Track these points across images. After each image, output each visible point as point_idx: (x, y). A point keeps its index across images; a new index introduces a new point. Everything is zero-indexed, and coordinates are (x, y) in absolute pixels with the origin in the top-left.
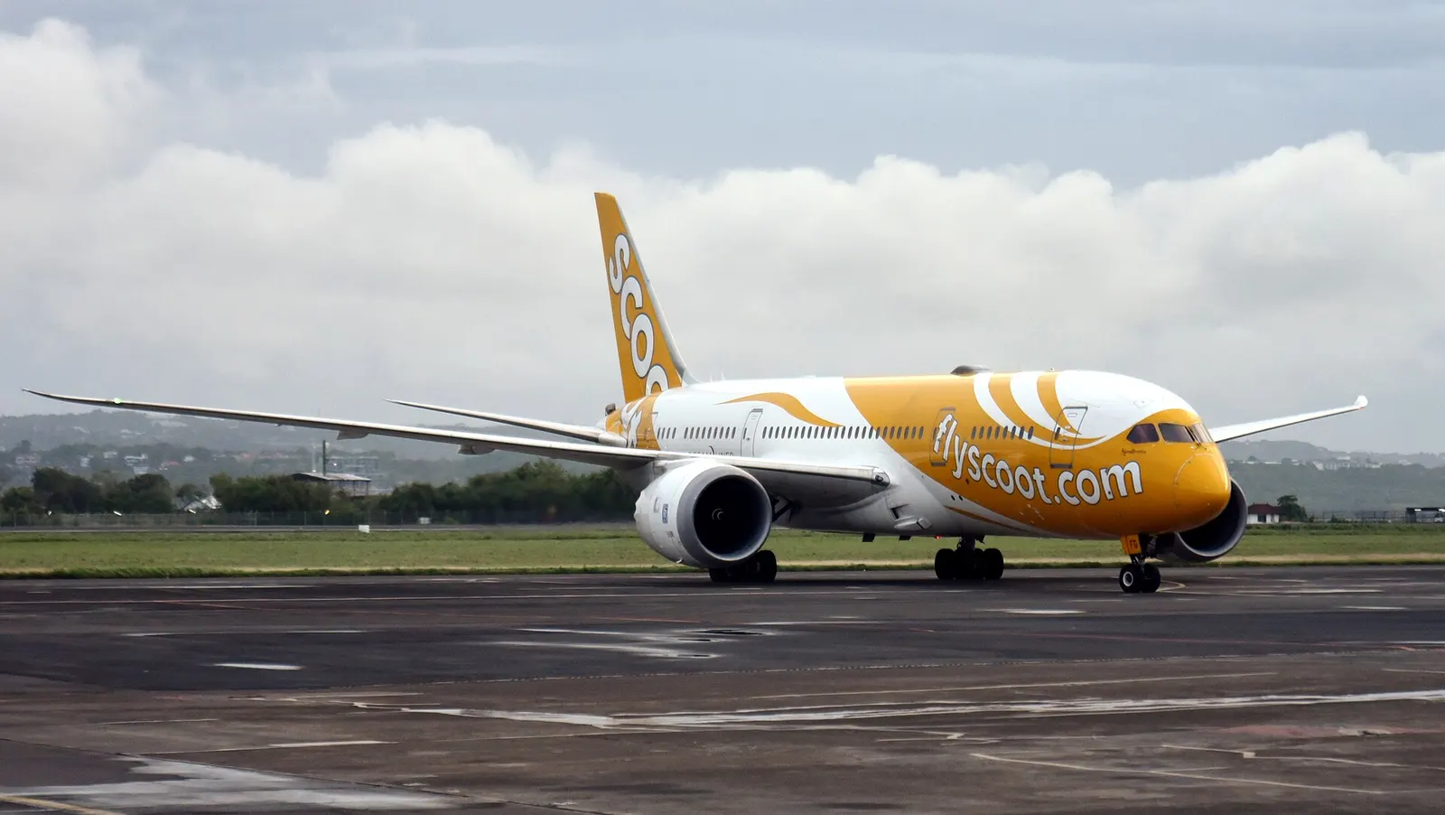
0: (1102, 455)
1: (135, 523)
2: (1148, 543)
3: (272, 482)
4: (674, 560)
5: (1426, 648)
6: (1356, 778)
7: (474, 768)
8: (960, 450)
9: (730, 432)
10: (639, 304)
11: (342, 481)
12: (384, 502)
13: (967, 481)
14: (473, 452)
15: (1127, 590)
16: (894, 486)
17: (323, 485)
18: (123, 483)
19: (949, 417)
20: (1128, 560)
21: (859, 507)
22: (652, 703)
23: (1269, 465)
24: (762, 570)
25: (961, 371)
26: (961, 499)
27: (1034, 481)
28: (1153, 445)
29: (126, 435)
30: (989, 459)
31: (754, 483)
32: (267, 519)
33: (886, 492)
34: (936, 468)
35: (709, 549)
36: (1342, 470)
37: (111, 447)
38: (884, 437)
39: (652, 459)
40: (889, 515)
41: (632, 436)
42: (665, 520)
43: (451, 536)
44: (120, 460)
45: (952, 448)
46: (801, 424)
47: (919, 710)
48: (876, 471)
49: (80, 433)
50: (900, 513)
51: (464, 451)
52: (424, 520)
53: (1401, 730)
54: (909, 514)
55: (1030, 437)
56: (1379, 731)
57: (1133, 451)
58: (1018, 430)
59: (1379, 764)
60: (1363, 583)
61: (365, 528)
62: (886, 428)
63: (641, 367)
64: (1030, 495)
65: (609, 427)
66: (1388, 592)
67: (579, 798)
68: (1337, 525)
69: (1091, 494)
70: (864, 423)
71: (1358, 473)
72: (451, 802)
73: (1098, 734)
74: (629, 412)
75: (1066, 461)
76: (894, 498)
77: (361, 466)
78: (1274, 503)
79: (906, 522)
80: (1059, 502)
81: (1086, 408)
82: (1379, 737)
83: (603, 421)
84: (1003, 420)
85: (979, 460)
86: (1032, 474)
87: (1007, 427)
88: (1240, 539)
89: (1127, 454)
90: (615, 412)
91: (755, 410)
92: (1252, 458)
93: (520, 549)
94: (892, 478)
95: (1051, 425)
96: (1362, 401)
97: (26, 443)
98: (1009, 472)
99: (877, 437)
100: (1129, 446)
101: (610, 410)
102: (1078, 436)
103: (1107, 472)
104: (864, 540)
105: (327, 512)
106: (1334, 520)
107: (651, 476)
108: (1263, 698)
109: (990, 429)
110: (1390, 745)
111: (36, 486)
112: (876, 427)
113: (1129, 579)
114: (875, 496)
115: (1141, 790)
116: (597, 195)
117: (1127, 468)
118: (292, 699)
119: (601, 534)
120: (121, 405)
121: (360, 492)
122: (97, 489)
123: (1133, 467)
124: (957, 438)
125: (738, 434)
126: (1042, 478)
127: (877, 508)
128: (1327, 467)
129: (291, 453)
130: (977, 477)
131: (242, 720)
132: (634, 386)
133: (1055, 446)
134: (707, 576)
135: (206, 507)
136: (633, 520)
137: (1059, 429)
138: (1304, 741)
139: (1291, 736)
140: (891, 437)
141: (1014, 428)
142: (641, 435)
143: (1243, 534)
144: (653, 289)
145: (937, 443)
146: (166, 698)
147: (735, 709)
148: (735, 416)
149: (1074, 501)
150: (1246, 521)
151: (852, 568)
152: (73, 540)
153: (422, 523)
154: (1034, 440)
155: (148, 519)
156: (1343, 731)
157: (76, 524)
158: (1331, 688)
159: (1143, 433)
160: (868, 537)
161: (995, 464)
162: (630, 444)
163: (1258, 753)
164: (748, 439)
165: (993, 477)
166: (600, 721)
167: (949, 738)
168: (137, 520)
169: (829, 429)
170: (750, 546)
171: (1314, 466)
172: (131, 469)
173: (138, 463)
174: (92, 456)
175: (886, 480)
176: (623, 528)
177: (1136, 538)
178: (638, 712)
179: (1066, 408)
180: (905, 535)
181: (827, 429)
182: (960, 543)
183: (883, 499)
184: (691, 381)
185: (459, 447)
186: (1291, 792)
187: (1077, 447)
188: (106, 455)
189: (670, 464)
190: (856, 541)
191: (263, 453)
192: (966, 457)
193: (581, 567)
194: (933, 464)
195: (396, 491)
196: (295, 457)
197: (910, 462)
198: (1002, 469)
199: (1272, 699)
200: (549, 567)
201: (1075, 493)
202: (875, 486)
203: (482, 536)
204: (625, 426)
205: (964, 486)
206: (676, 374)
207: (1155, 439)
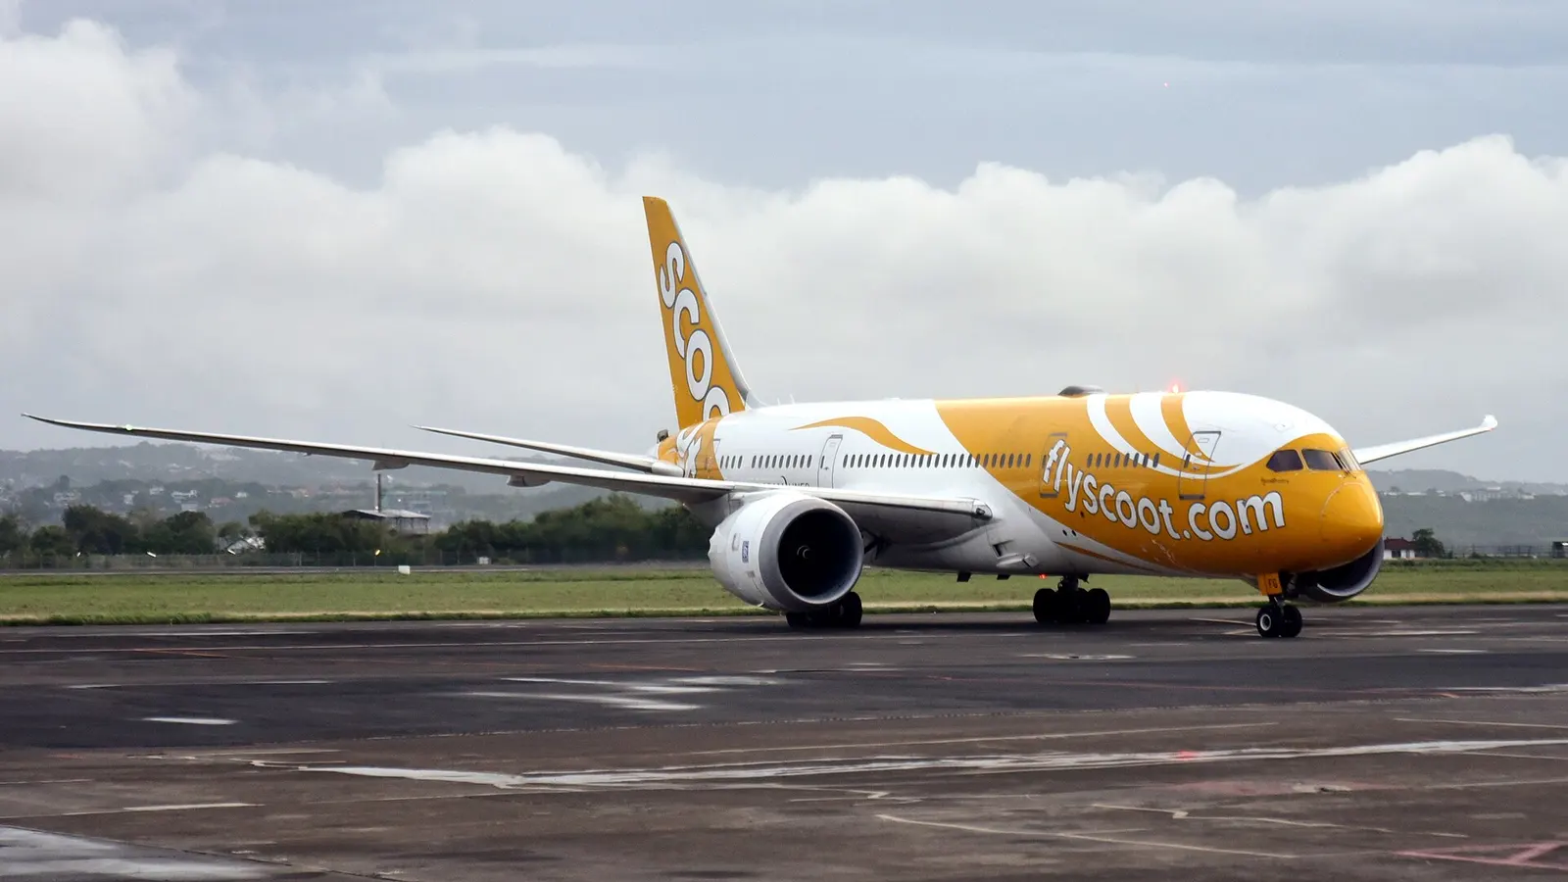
0: (1239, 485)
1: (171, 565)
2: (1289, 581)
3: (319, 519)
4: (755, 603)
5: (1470, 695)
6: (1280, 840)
7: (326, 834)
8: (1074, 477)
9: (805, 461)
10: (695, 319)
11: (398, 518)
12: (441, 541)
13: (1082, 514)
14: (524, 484)
15: (1265, 635)
16: (996, 521)
17: (377, 522)
18: (162, 521)
19: (1061, 444)
20: (1266, 599)
21: (956, 543)
22: (577, 760)
23: (1411, 496)
24: (848, 616)
25: (1070, 392)
26: (1075, 534)
27: (1160, 514)
28: (1296, 473)
29: (175, 469)
30: (1107, 490)
31: (843, 517)
32: (312, 560)
33: (988, 526)
34: (1045, 500)
35: (795, 590)
36: (1492, 501)
37: (158, 483)
38: (985, 465)
39: (727, 491)
40: (993, 553)
41: (691, 465)
42: (745, 559)
43: (498, 577)
44: (166, 498)
45: (1064, 475)
46: (888, 451)
47: (861, 766)
48: (976, 503)
49: (124, 467)
50: (1002, 549)
51: (514, 483)
52: (484, 560)
53: (1363, 786)
54: (1013, 550)
55: (1155, 465)
56: (1337, 788)
57: (1273, 481)
58: (1141, 458)
59: (1315, 825)
60: (1458, 624)
61: (405, 569)
62: (987, 456)
63: (698, 389)
64: (1155, 529)
65: (662, 455)
66: (1484, 633)
67: (410, 866)
68: (1478, 561)
69: (1226, 527)
70: (960, 449)
71: (1506, 504)
72: (261, 872)
73: (1033, 792)
74: (687, 439)
75: (1199, 491)
76: (998, 533)
77: (428, 502)
78: (1409, 538)
79: (1010, 560)
80: (1188, 537)
81: (1220, 433)
82: (1335, 794)
83: (656, 447)
84: (1124, 447)
85: (1096, 490)
86: (1158, 505)
87: (1128, 454)
88: (1374, 576)
89: (1267, 484)
90: (667, 440)
91: (833, 437)
92: (1394, 489)
93: (569, 592)
94: (995, 511)
95: (1178, 451)
96: (1490, 422)
97: (65, 478)
98: (1131, 504)
99: (977, 466)
100: (1269, 474)
101: (662, 437)
102: (1211, 464)
103: (1244, 504)
104: (959, 580)
105: (378, 552)
106: (1475, 556)
107: (727, 511)
108: (1244, 751)
109: (1109, 456)
110: (1342, 803)
111: (67, 525)
112: (975, 455)
113: (1266, 622)
114: (975, 531)
115: (1031, 855)
116: (646, 200)
117: (1266, 500)
118: (191, 757)
119: (662, 574)
120: (134, 432)
121: (418, 529)
122: (134, 529)
123: (1274, 498)
124: (1070, 467)
125: (815, 463)
126: (1170, 510)
127: (977, 545)
128: (1476, 498)
129: (351, 488)
130: (1093, 509)
131: (115, 780)
132: (690, 411)
133: (1184, 475)
134: (783, 619)
135: (252, 547)
136: (708, 558)
137: (1188, 456)
138: (1250, 799)
139: (1242, 794)
140: (993, 465)
141: (1137, 456)
142: (702, 465)
143: (1380, 571)
144: (712, 301)
145: (1047, 473)
146: (63, 756)
147: (662, 766)
148: (811, 443)
149: (1207, 536)
150: (1382, 556)
151: (920, 611)
152: (86, 583)
153: (481, 562)
154: (1160, 468)
155: (185, 560)
156: (1299, 788)
157: (107, 566)
158: (1324, 739)
159: (1284, 460)
160: (964, 577)
161: (1115, 494)
162: (687, 474)
163: (1191, 813)
164: (826, 468)
165: (1113, 510)
166: (502, 781)
167: (869, 797)
168: (172, 561)
169: (920, 457)
170: (840, 586)
171: (1461, 497)
172: (179, 506)
173: (186, 500)
174: (137, 492)
175: (987, 513)
176: (693, 568)
177: (1276, 576)
178: (556, 770)
179: (1197, 433)
180: (1004, 574)
181: (918, 457)
182: (1062, 582)
183: (984, 535)
184: (755, 405)
185: (509, 478)
186: (1193, 855)
187: (1210, 476)
188: (153, 491)
189: (749, 497)
190: (948, 581)
191: (321, 488)
192: (1081, 487)
193: (625, 610)
194: (1042, 495)
195: (453, 528)
196: (356, 493)
197: (1016, 492)
198: (1123, 501)
199: (1255, 753)
200: (590, 610)
201: (1208, 528)
202: (976, 520)
203: (533, 578)
204: (682, 455)
205: (1079, 520)
206: (738, 396)
207: (1299, 467)
